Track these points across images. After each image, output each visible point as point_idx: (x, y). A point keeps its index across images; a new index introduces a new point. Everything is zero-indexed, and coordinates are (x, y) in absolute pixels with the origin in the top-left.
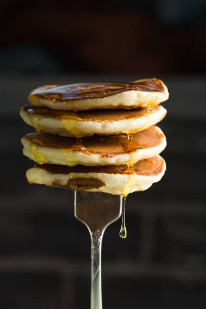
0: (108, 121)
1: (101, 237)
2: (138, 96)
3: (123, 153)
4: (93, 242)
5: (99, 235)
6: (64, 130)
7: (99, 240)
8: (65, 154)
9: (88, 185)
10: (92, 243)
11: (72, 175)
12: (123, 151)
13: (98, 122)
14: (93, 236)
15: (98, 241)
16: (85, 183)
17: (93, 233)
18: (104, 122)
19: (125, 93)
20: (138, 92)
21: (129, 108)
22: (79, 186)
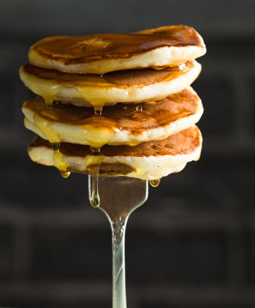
0: (136, 86)
1: (124, 227)
2: (173, 54)
3: (156, 127)
4: (115, 234)
5: (122, 224)
6: (81, 100)
7: (122, 230)
8: (85, 132)
9: (113, 171)
10: (113, 234)
11: (90, 160)
12: (156, 124)
13: (124, 88)
14: (114, 226)
15: (120, 232)
16: (110, 169)
17: (114, 222)
18: (130, 89)
19: (157, 51)
20: (172, 48)
21: (160, 69)
22: (101, 172)
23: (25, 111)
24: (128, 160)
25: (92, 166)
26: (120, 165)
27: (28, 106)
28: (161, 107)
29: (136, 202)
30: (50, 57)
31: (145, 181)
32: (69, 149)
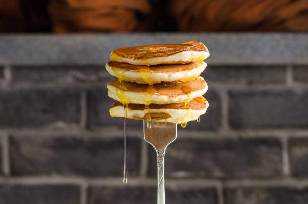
0: (171, 72)
1: (164, 153)
2: (192, 55)
3: (182, 94)
6: (141, 79)
9: (159, 117)
11: (146, 111)
13: (165, 73)
14: (158, 153)
16: (157, 116)
18: (169, 73)
19: (183, 52)
22: (152, 118)
23: (109, 87)
24: (167, 110)
25: (147, 114)
26: (163, 113)
27: (110, 85)
28: (185, 85)
29: (170, 140)
30: (124, 57)
31: (175, 124)
32: (133, 106)
